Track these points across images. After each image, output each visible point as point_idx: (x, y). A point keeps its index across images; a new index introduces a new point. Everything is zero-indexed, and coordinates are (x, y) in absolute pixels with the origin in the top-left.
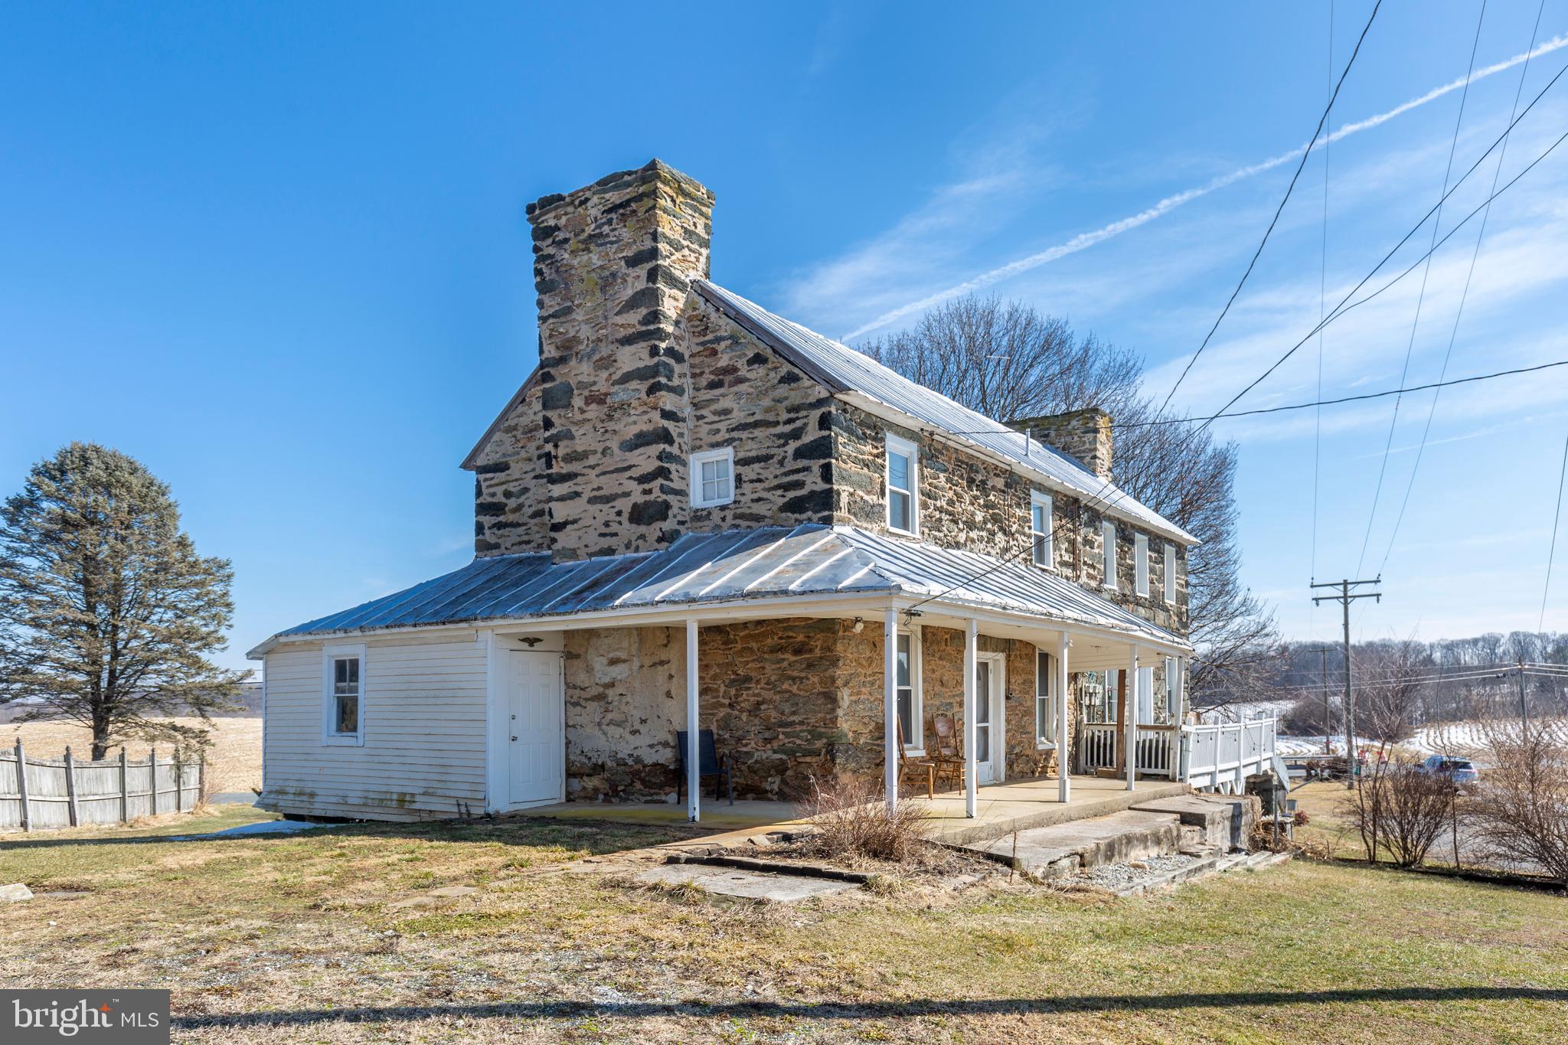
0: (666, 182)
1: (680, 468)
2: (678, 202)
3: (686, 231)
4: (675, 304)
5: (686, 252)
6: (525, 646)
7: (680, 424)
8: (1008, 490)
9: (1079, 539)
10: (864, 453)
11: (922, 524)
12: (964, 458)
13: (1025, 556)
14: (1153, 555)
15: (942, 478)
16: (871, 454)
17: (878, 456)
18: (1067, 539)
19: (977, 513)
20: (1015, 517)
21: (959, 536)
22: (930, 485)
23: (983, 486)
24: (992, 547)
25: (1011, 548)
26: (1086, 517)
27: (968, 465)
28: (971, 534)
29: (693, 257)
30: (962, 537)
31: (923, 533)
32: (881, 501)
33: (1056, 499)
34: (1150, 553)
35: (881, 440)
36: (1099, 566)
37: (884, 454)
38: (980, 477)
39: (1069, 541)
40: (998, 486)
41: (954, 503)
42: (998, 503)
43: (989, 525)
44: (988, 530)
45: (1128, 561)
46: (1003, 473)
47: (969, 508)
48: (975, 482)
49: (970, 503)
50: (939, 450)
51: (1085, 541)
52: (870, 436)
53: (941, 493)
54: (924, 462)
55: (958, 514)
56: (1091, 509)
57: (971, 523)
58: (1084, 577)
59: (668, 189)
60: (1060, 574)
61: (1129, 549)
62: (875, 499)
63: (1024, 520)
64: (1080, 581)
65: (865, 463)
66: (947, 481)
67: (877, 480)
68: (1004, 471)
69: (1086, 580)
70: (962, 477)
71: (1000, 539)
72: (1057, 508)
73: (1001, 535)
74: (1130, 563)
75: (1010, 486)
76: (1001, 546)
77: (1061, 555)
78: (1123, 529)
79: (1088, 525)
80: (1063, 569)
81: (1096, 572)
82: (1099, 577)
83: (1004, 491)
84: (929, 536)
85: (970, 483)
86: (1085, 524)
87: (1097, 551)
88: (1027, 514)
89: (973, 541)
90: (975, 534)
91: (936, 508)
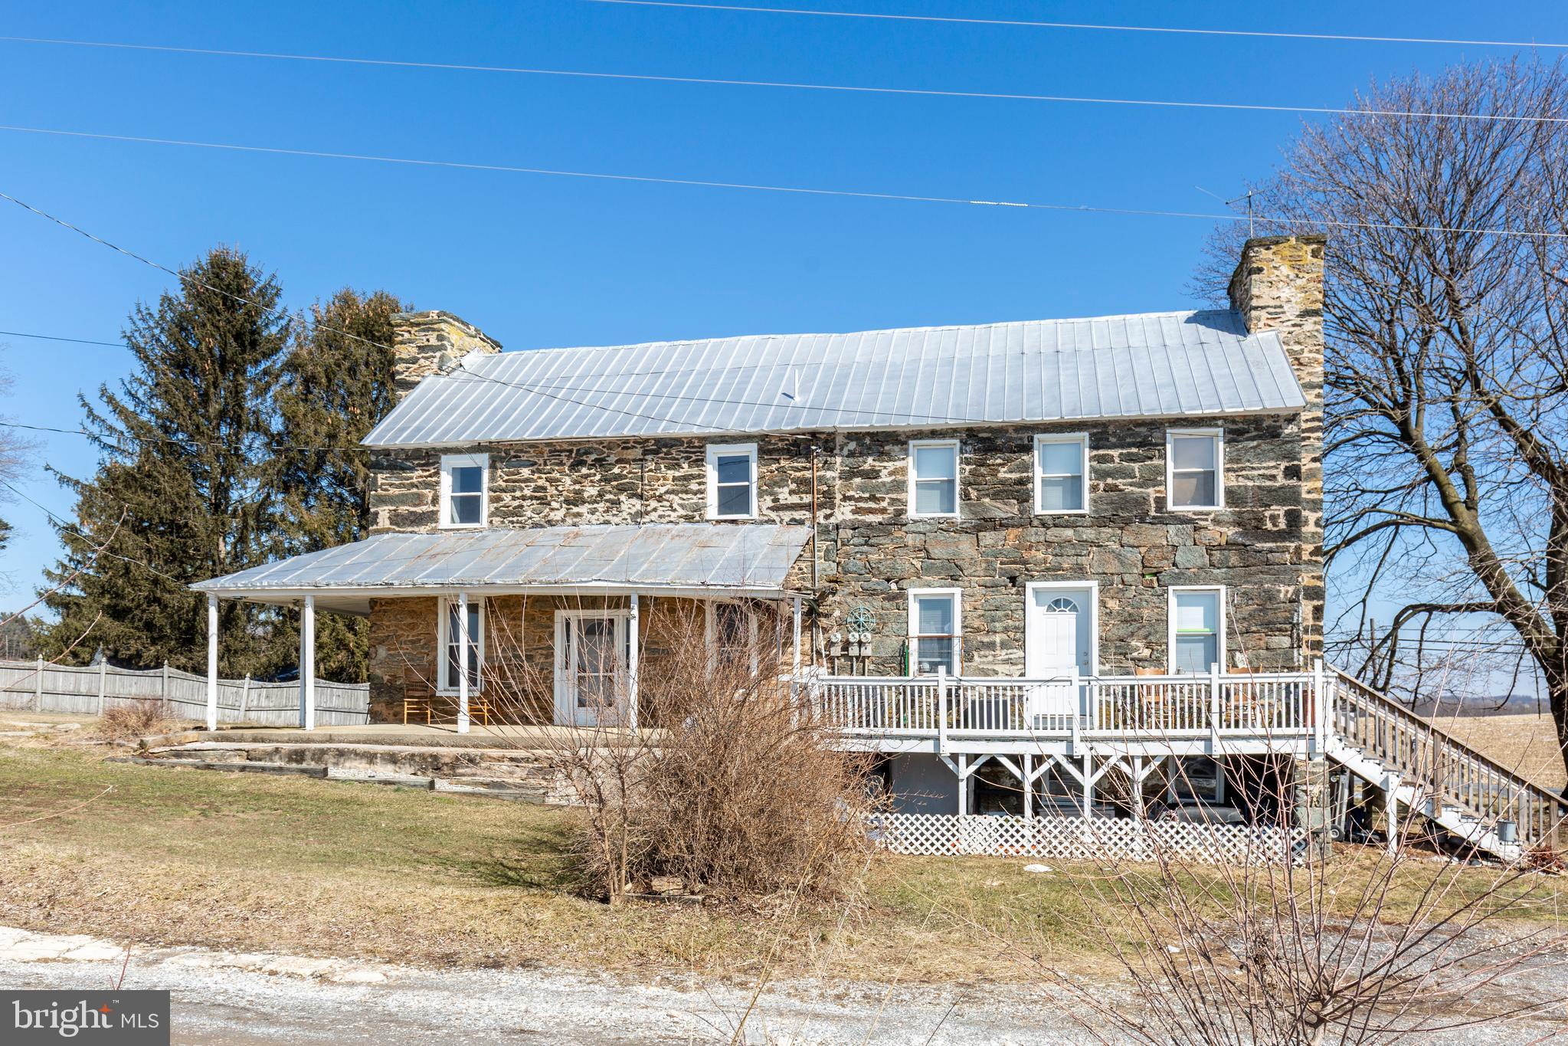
0: (400, 325)
2: (412, 332)
3: (420, 348)
5: (422, 361)
8: (649, 457)
9: (829, 474)
10: (412, 478)
11: (492, 515)
12: (565, 447)
13: (684, 513)
14: (1115, 453)
15: (526, 472)
16: (421, 477)
17: (430, 476)
18: (794, 481)
19: (587, 489)
20: (665, 479)
21: (552, 514)
22: (506, 481)
23: (600, 462)
24: (614, 515)
25: (655, 510)
26: (852, 445)
27: (571, 451)
28: (575, 510)
29: (428, 363)
30: (558, 515)
31: (491, 522)
32: (432, 508)
33: (769, 443)
34: (1101, 452)
35: (433, 464)
36: (894, 496)
37: (437, 473)
38: (593, 457)
39: (801, 482)
40: (630, 457)
41: (544, 489)
42: (630, 473)
43: (608, 496)
44: (607, 501)
45: (1001, 475)
46: (639, 443)
47: (572, 488)
48: (583, 463)
49: (575, 482)
50: (522, 451)
51: (848, 475)
52: (419, 465)
53: (523, 485)
54: (498, 465)
55: (552, 496)
56: (868, 434)
57: (576, 500)
58: (844, 513)
59: (404, 328)
60: (778, 520)
61: (1009, 460)
62: (424, 508)
63: (687, 478)
64: (832, 520)
65: (413, 485)
66: (533, 472)
67: (429, 494)
68: (642, 442)
69: (850, 516)
70: (561, 464)
71: (631, 505)
72: (770, 452)
73: (634, 501)
74: (1014, 476)
75: (656, 452)
76: (633, 511)
77: (776, 500)
78: (989, 439)
79: (861, 454)
80: (781, 513)
81: (884, 504)
82: (891, 509)
83: (641, 460)
84: (503, 522)
85: (577, 464)
86: (851, 454)
87: (889, 479)
88: (695, 471)
89: (579, 515)
90: (583, 509)
91: (514, 498)
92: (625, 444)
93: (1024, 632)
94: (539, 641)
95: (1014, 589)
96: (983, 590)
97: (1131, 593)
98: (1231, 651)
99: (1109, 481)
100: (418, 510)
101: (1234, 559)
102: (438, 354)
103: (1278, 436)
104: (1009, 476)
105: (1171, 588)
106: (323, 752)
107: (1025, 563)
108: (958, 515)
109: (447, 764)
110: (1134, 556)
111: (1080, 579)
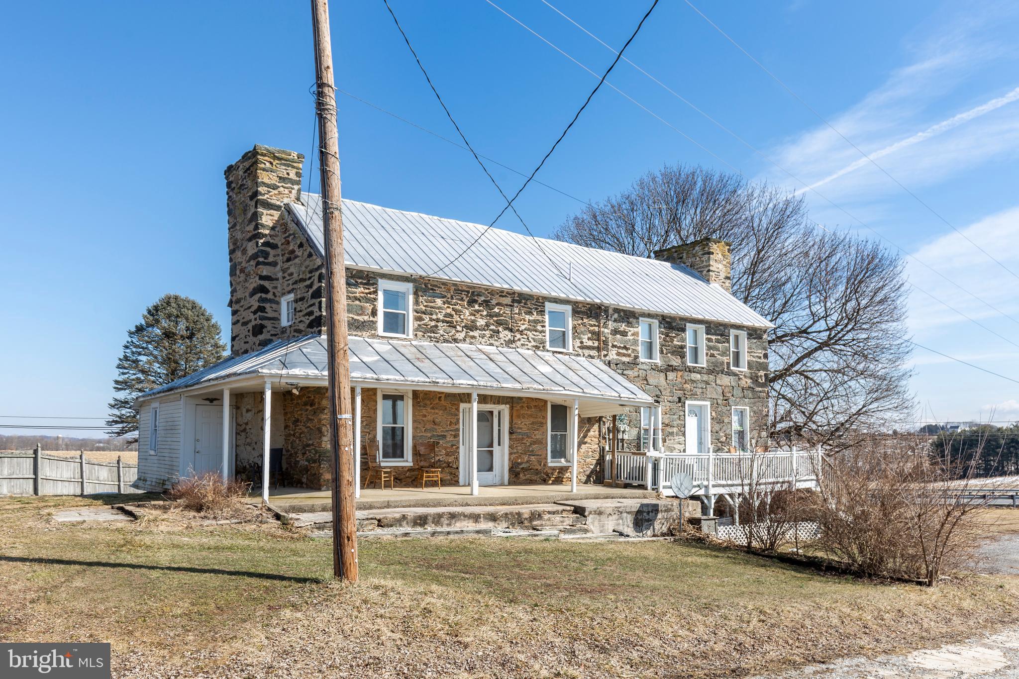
0: (263, 155)
1: (274, 306)
2: (274, 163)
3: (280, 178)
4: (272, 218)
5: (281, 189)
6: (208, 402)
7: (274, 282)
8: (516, 304)
9: (606, 331)
10: (356, 293)
11: (416, 330)
12: (465, 288)
13: (535, 344)
14: (714, 337)
15: (439, 302)
16: (363, 293)
17: (370, 293)
18: (590, 332)
19: (479, 320)
20: (525, 320)
21: (457, 335)
22: (426, 306)
23: (486, 304)
24: (495, 340)
25: (519, 340)
26: (616, 316)
27: (468, 292)
28: (471, 333)
29: (287, 191)
30: (460, 336)
31: (416, 335)
32: (372, 319)
33: (578, 307)
34: (709, 336)
35: (373, 284)
36: (633, 348)
37: (375, 292)
38: (483, 298)
39: (593, 333)
40: (504, 303)
41: (452, 316)
42: (504, 313)
43: (492, 327)
44: (491, 330)
45: (675, 343)
46: (510, 294)
47: (469, 318)
48: (476, 301)
49: (471, 314)
50: (436, 286)
51: (615, 332)
52: (361, 283)
53: (437, 311)
54: (420, 293)
55: (457, 322)
56: (623, 310)
57: (471, 327)
58: (613, 355)
59: (266, 158)
60: (582, 354)
61: (678, 335)
62: (366, 318)
63: (536, 322)
64: (607, 358)
65: (356, 299)
66: (444, 303)
67: (369, 307)
68: (511, 293)
69: (615, 357)
70: (462, 300)
71: (505, 335)
72: (578, 313)
73: (507, 332)
74: (679, 344)
75: (519, 302)
76: (507, 339)
77: (582, 342)
78: (669, 322)
79: (620, 322)
80: (584, 351)
81: (630, 352)
82: (633, 355)
83: (511, 306)
84: (424, 336)
85: (471, 302)
86: (615, 321)
87: (631, 338)
88: (540, 318)
89: (473, 337)
90: (476, 333)
91: (431, 320)
92: (502, 293)
93: (684, 427)
94: (450, 425)
95: (680, 404)
96: (669, 404)
97: (720, 409)
98: (751, 438)
99: (712, 351)
100: (360, 318)
101: (750, 395)
102: (296, 187)
103: (761, 338)
104: (677, 343)
105: (733, 407)
107: (684, 390)
108: (658, 360)
110: (720, 390)
111: (703, 400)
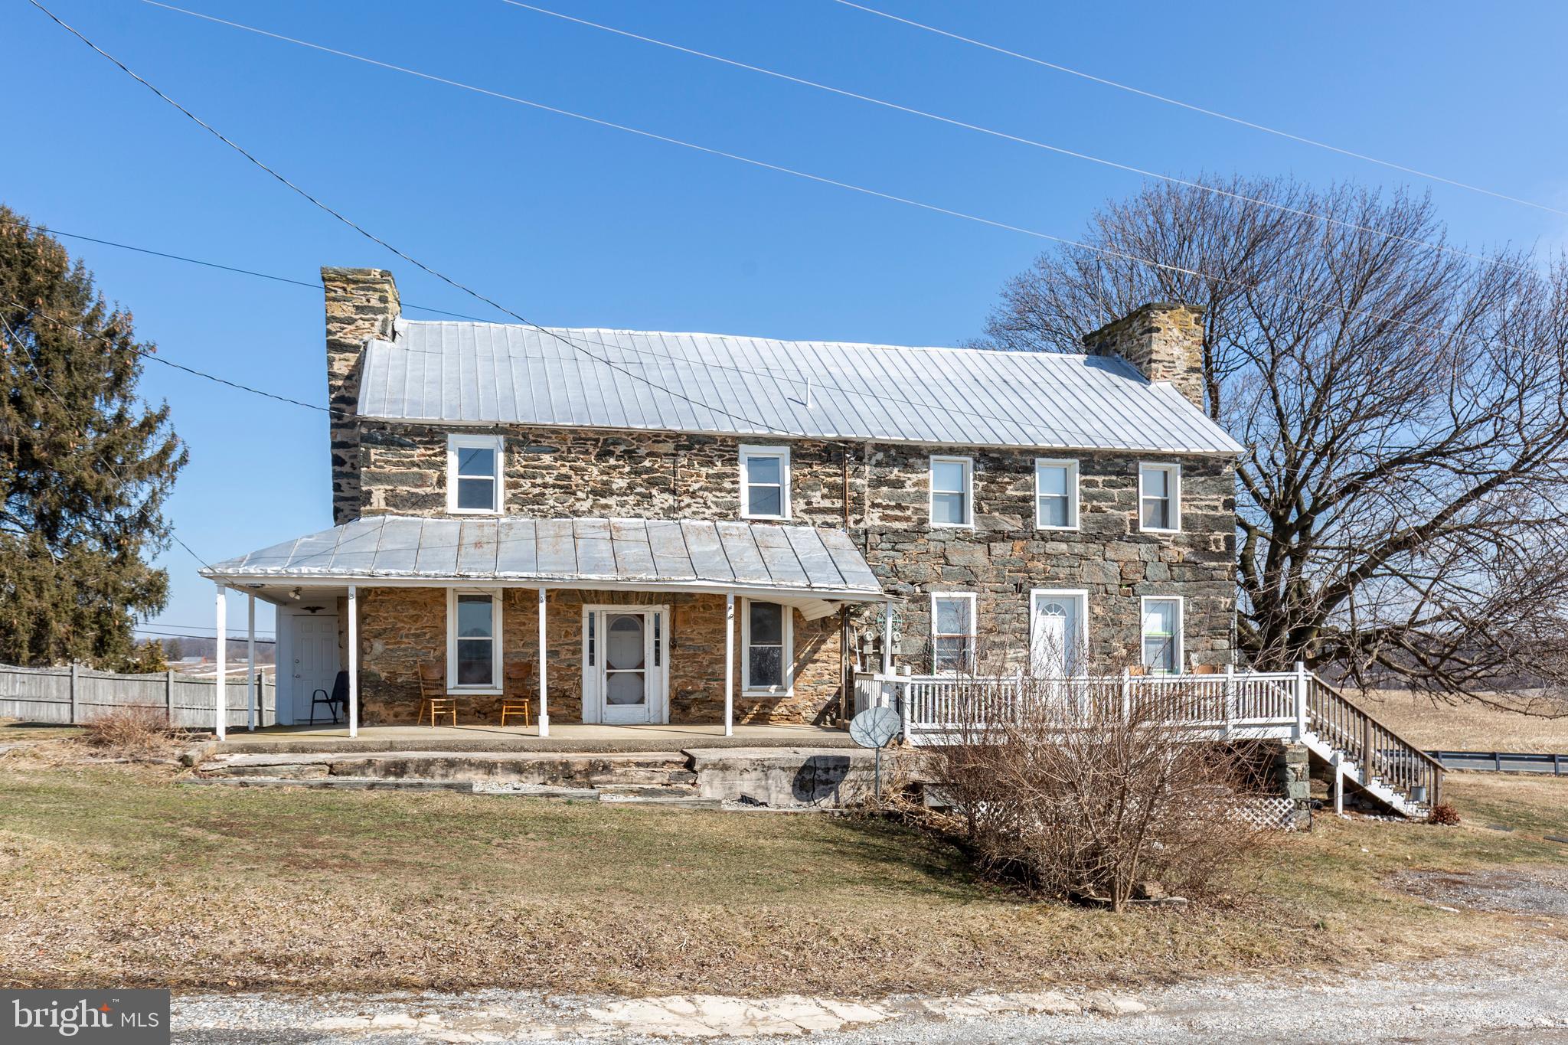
0: (333, 279)
1: (352, 481)
2: (349, 289)
3: (357, 308)
4: (346, 363)
5: (360, 322)
6: (308, 612)
7: (352, 449)
8: (682, 453)
9: (859, 481)
10: (413, 456)
11: (509, 502)
12: (591, 435)
13: (718, 510)
14: (1100, 479)
15: (547, 459)
16: (424, 455)
17: (435, 455)
18: (826, 485)
19: (616, 480)
20: (698, 475)
21: (578, 504)
22: (525, 467)
23: (630, 455)
24: (645, 509)
25: (689, 506)
26: (880, 456)
27: (597, 440)
28: (603, 501)
29: (367, 324)
30: (585, 506)
31: (509, 509)
32: (437, 490)
33: (802, 447)
34: (1089, 477)
35: (439, 442)
36: (917, 506)
37: (443, 453)
38: (622, 448)
39: (832, 487)
40: (661, 451)
41: (569, 478)
42: (662, 467)
43: (639, 490)
44: (637, 494)
45: (1008, 492)
46: (672, 438)
47: (599, 478)
48: (611, 453)
49: (603, 473)
50: (542, 436)
51: (878, 483)
52: (421, 442)
53: (544, 472)
54: (515, 449)
55: (577, 486)
56: (894, 446)
57: (605, 491)
58: (873, 519)
59: (338, 283)
60: (810, 522)
61: (1015, 479)
62: (428, 490)
63: (720, 476)
64: (862, 525)
65: (413, 464)
66: (556, 460)
67: (433, 474)
68: (675, 436)
69: (878, 523)
70: (587, 452)
71: (666, 500)
72: (803, 456)
73: (666, 496)
74: (1019, 494)
75: (689, 448)
76: (666, 505)
77: (809, 503)
78: (998, 459)
79: (888, 465)
80: (814, 516)
81: (909, 513)
82: (915, 518)
83: (673, 455)
84: (522, 510)
85: (603, 455)
86: (878, 464)
87: (913, 490)
88: (728, 470)
89: (607, 507)
90: (611, 501)
91: (534, 485)
92: (656, 437)
93: (1029, 633)
94: (565, 636)
95: (1020, 595)
96: (994, 595)
97: (1112, 601)
98: (1187, 652)
99: (1095, 503)
100: (420, 491)
101: (1188, 575)
102: (380, 317)
103: (1219, 474)
104: (1015, 493)
105: (1143, 597)
106: (429, 763)
107: (1029, 572)
108: (972, 525)
109: (580, 772)
110: (1114, 569)
111: (1073, 587)
